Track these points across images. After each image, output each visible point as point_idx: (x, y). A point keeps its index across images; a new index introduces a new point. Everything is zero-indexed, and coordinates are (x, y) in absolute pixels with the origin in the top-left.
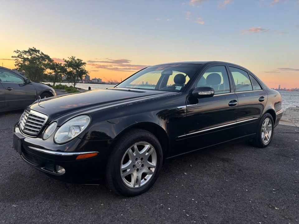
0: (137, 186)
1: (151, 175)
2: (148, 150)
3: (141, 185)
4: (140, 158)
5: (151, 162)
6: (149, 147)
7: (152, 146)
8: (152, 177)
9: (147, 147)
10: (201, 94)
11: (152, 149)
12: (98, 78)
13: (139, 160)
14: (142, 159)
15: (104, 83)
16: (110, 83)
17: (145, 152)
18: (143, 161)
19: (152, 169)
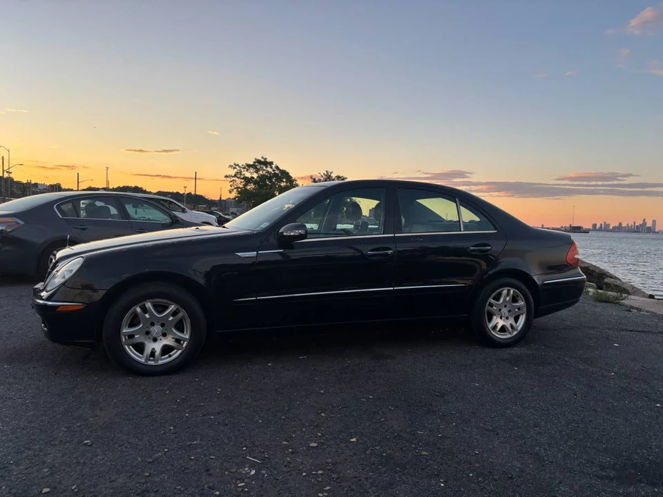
1: (180, 351)
2: (173, 314)
3: (160, 362)
4: (160, 323)
5: (183, 331)
6: (175, 309)
7: (181, 308)
8: (181, 354)
9: (172, 307)
10: (287, 234)
11: (182, 313)
13: (157, 327)
14: (162, 325)
17: (167, 316)
18: (166, 327)
19: (184, 343)
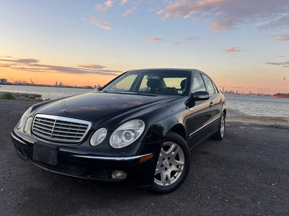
0: (167, 184)
1: (180, 173)
2: (174, 150)
3: (172, 183)
4: (167, 158)
5: (179, 160)
6: (175, 147)
7: (178, 146)
8: (181, 175)
9: (173, 146)
10: (201, 97)
11: (179, 148)
12: (2, 78)
13: (166, 160)
14: (169, 158)
15: (10, 84)
16: (18, 84)
17: (171, 152)
18: (170, 160)
19: (181, 167)
